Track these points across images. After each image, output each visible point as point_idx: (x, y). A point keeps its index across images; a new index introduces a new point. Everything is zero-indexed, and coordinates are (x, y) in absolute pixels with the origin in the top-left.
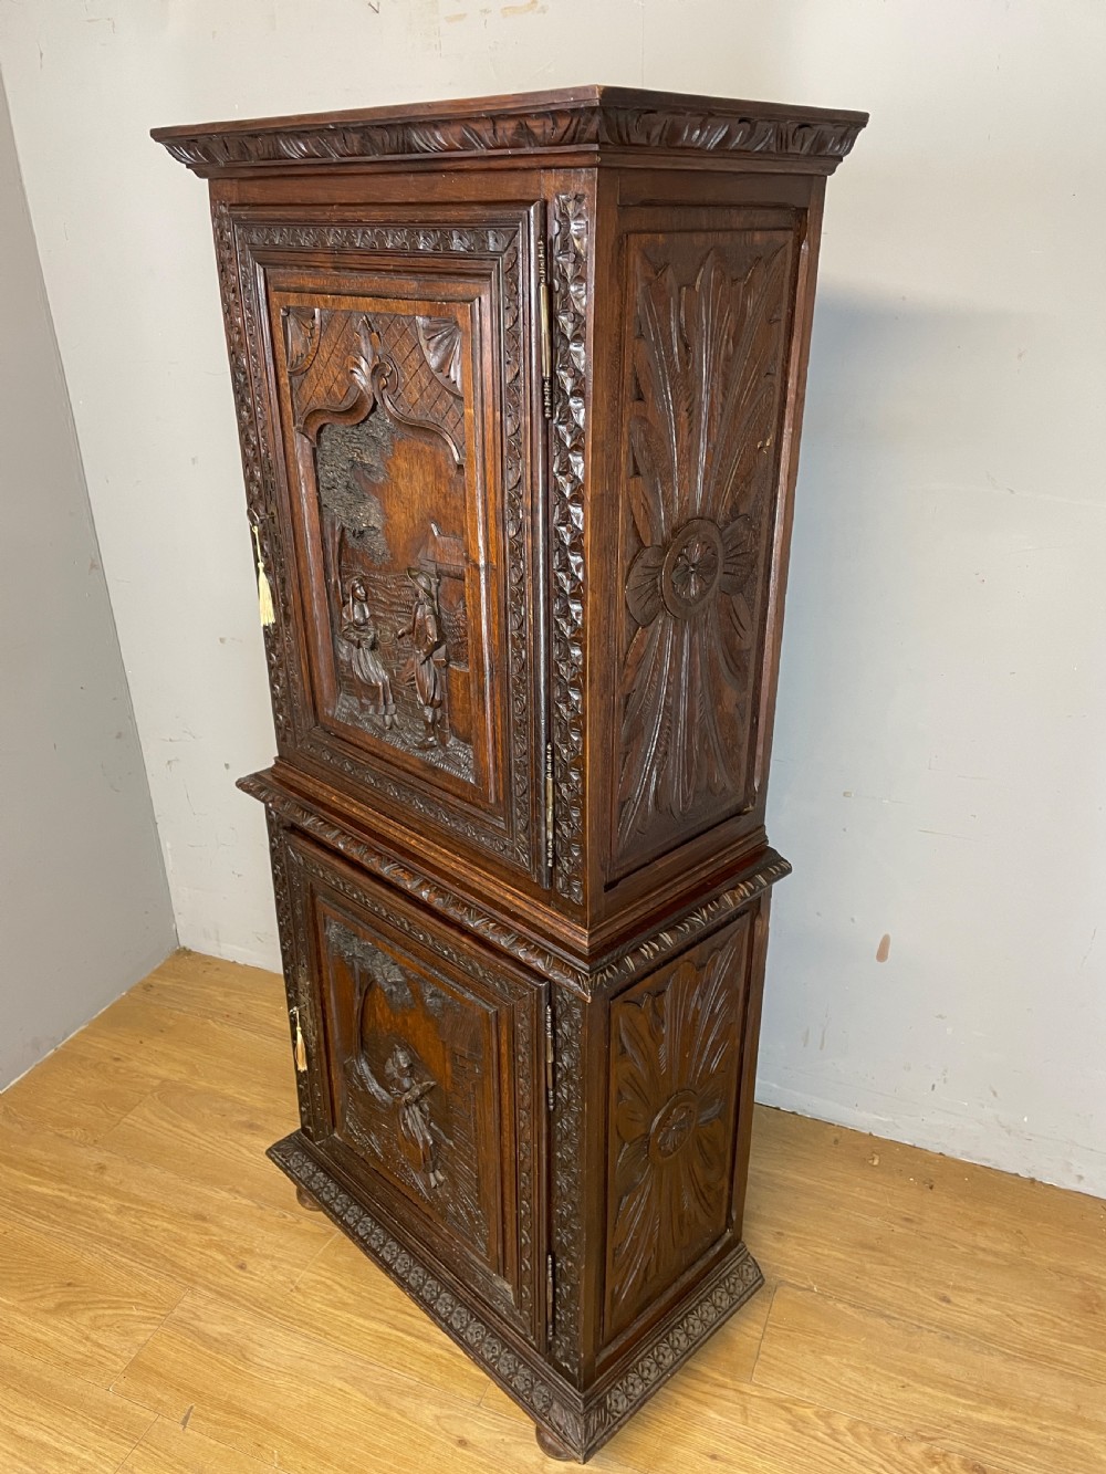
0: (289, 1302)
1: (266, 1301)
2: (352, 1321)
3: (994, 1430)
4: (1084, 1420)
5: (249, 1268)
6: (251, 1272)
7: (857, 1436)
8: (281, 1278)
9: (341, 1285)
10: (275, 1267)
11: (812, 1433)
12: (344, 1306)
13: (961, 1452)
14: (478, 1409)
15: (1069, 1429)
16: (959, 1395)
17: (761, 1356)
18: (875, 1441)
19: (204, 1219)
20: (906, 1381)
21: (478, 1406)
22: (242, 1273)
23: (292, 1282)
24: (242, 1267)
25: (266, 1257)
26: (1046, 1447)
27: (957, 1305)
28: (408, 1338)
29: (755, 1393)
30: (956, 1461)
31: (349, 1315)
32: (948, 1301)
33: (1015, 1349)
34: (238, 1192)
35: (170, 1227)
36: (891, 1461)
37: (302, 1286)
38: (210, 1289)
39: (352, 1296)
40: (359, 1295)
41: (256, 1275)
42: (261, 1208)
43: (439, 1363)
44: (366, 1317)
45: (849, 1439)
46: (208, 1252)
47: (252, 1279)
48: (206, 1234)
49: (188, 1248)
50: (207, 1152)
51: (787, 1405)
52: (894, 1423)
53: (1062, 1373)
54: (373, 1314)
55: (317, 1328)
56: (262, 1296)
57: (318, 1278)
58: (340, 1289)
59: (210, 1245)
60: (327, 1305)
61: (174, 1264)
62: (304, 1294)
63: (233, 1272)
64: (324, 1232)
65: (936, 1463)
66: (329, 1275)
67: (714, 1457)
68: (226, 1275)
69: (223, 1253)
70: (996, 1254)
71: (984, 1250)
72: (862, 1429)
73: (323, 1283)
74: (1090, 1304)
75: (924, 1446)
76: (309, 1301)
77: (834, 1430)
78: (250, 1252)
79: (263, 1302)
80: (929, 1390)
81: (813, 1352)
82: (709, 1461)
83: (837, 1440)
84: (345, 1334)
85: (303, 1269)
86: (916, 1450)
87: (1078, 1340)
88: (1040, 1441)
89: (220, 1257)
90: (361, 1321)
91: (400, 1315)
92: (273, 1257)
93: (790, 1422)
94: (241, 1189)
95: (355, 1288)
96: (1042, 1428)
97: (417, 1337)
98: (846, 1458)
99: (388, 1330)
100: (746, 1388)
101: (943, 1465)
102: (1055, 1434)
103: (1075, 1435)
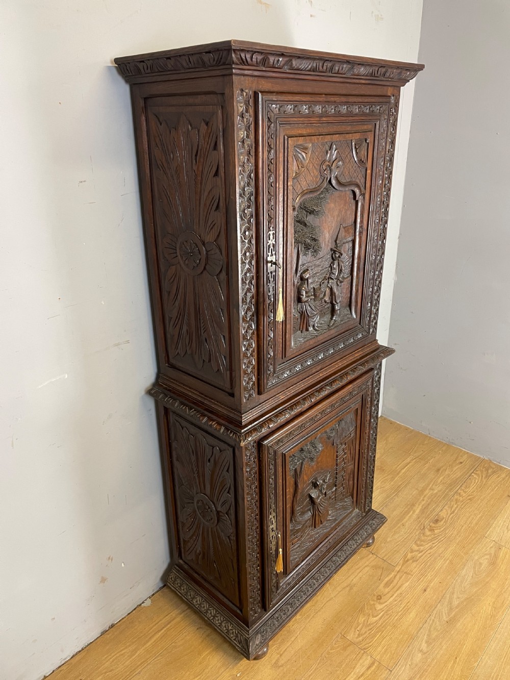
3: (423, 511)
7: (422, 545)
11: (418, 557)
13: (430, 522)
14: (393, 672)
15: (424, 495)
16: (409, 513)
17: (385, 559)
18: (423, 541)
20: (401, 523)
21: (391, 671)
26: (430, 502)
29: (400, 567)
30: (432, 525)
33: (393, 493)
36: (431, 540)
45: (422, 548)
51: (406, 559)
52: (417, 534)
67: (425, 590)
72: (418, 543)
75: (426, 530)
77: (418, 551)
81: (385, 543)
82: (427, 593)
83: (422, 551)
86: (428, 533)
88: (428, 503)
93: (413, 562)
96: (423, 500)
98: (429, 552)
100: (397, 569)
101: (434, 528)
102: (426, 499)
103: (427, 494)
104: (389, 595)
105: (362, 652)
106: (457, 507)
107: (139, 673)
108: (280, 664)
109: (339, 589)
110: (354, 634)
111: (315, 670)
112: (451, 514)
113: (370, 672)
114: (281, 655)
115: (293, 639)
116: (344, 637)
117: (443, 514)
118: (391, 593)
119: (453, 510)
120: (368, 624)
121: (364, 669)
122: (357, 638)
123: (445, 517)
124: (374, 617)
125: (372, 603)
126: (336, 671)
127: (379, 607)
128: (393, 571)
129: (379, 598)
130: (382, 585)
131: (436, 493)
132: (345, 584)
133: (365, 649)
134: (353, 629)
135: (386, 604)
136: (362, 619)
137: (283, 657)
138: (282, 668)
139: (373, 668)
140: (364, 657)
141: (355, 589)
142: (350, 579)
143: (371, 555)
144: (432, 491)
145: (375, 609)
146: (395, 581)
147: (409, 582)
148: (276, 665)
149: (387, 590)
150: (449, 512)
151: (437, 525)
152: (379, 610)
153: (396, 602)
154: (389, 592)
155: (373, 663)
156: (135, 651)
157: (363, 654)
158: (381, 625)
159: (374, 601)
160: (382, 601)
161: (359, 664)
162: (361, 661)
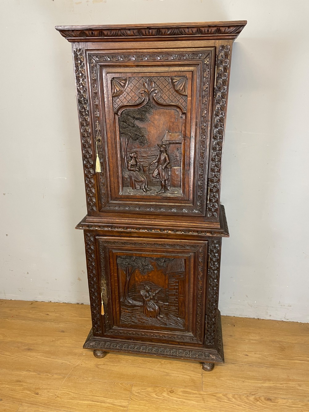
0: (56, 402)
1: (48, 403)
2: (79, 403)
3: (270, 388)
4: (290, 379)
5: (39, 394)
6: (41, 395)
7: (235, 399)
8: (51, 394)
9: (72, 392)
10: (48, 392)
11: (223, 401)
12: (74, 398)
13: (263, 396)
15: (288, 383)
16: (258, 381)
17: (204, 383)
18: (240, 399)
19: (20, 382)
20: (243, 380)
22: (38, 396)
23: (56, 395)
24: (37, 394)
25: (45, 389)
26: (284, 389)
27: (250, 356)
28: (98, 403)
29: (205, 394)
30: (263, 398)
31: (77, 401)
32: (248, 356)
33: (268, 365)
34: (30, 371)
35: (8, 386)
36: (246, 403)
37: (59, 395)
38: (28, 403)
39: (77, 395)
40: (79, 394)
41: (43, 395)
42: (39, 374)
43: (110, 408)
44: (83, 400)
45: (233, 400)
46: (24, 392)
47: (42, 397)
48: (22, 386)
49: (17, 392)
50: (16, 360)
51: (214, 395)
52: (244, 392)
53: (281, 368)
54: (85, 399)
55: (67, 407)
56: (47, 401)
57: (64, 392)
58: (72, 394)
59: (24, 389)
60: (69, 400)
61: (13, 398)
62: (60, 398)
63: (35, 396)
64: (62, 377)
65: (258, 401)
66: (67, 390)
68: (32, 398)
69: (29, 391)
70: (255, 340)
71: (252, 340)
72: (236, 396)
73: (66, 393)
74: (282, 348)
75: (253, 397)
76: (63, 400)
77: (229, 398)
78: (39, 389)
79: (47, 403)
80: (250, 381)
81: (217, 378)
83: (231, 401)
84: (77, 407)
85: (58, 390)
86: (252, 398)
87: (283, 359)
89: (29, 392)
90: (81, 402)
91: (93, 397)
92: (47, 388)
93: (216, 399)
94: (30, 370)
95: (77, 392)
96: (281, 384)
97: (101, 402)
98: (234, 405)
99: (91, 402)
100: (202, 393)
101: (260, 400)
102: (285, 385)
103: (290, 384)
104: (178, 396)
105: (129, 399)
106: (300, 408)
107: (66, 324)
108: (99, 367)
109: (162, 370)
110: (137, 390)
111: (104, 382)
112: (287, 406)
113: (119, 408)
114: (103, 365)
115: (115, 365)
116: (132, 386)
117: (280, 401)
118: (180, 396)
119: (294, 406)
120: (149, 394)
121: (120, 404)
122: (136, 392)
123: (279, 403)
124: (156, 395)
125: (165, 389)
126: (110, 392)
127: (165, 394)
128: (198, 391)
129: (172, 392)
130: (182, 389)
131: (298, 389)
132: (167, 371)
133: (131, 399)
134: (140, 388)
135: (170, 397)
136: (149, 389)
137: (103, 366)
138: (97, 368)
139: (121, 408)
140: (126, 401)
141: (168, 377)
142: (173, 372)
143: (200, 375)
144: (297, 386)
145: (162, 393)
146: (191, 395)
147: (197, 403)
148: (97, 366)
149: (181, 394)
150: (287, 404)
151: (265, 401)
152: (162, 395)
153: (175, 402)
154: (180, 395)
155: (125, 407)
156: (76, 317)
157: (128, 400)
158: (152, 401)
159: (167, 390)
160: (170, 394)
161: (120, 400)
162: (122, 401)
